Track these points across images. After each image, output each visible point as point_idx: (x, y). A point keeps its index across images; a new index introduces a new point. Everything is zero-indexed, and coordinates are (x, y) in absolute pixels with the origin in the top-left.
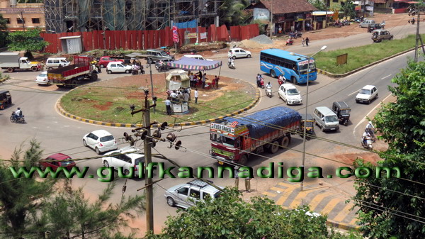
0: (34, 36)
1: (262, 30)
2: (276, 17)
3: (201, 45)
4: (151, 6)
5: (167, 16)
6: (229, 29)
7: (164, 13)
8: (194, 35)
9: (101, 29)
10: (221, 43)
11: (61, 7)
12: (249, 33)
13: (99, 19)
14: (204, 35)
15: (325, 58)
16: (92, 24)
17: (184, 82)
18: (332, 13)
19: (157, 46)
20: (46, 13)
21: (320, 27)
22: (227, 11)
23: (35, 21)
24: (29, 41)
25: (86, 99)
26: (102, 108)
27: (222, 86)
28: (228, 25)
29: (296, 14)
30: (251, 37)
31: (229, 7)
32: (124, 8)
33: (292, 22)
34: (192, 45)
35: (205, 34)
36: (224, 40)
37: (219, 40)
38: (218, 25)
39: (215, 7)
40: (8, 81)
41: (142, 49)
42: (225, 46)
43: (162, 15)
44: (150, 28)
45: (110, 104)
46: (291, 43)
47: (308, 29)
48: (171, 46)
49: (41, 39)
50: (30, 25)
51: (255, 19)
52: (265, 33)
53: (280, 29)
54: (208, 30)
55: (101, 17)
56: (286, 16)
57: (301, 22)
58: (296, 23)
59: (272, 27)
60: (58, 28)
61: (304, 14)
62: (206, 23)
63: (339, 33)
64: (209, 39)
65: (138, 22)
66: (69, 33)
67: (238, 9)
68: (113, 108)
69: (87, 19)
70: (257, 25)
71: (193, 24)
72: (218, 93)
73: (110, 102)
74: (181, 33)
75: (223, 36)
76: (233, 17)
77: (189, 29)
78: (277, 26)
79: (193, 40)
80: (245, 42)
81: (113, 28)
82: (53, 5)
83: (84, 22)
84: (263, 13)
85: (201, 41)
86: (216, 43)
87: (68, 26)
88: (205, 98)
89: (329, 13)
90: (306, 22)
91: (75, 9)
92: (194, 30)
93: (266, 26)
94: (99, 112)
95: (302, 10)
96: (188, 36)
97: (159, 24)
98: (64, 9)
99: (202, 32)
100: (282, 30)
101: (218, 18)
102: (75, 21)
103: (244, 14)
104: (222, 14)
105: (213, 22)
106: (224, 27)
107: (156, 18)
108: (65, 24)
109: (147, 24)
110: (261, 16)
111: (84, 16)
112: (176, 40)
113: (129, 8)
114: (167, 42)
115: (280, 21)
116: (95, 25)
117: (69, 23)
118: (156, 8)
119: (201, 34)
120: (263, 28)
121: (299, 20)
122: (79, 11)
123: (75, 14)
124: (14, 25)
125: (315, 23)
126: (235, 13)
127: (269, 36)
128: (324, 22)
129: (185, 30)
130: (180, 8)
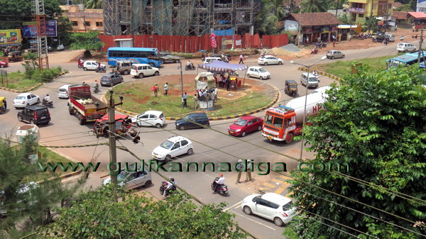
0: (92, 37)
1: (291, 40)
2: (304, 29)
3: (236, 50)
4: (195, 15)
5: (207, 24)
6: (261, 37)
7: (204, 22)
8: (231, 42)
9: (150, 34)
10: (254, 49)
11: (117, 14)
12: (278, 42)
13: (149, 25)
14: (239, 42)
15: (342, 67)
16: (143, 28)
17: (210, 82)
18: (356, 26)
19: (198, 50)
20: (105, 18)
21: (344, 38)
22: (262, 22)
23: (98, 24)
24: (88, 41)
25: (128, 93)
26: (140, 101)
27: (247, 87)
28: (261, 34)
29: (322, 27)
30: (280, 45)
31: (264, 18)
32: (170, 15)
33: (318, 34)
34: (228, 50)
35: (240, 41)
36: (256, 47)
37: (252, 47)
38: (252, 34)
39: (251, 18)
40: (67, 75)
41: (184, 52)
42: (257, 52)
43: (203, 23)
44: (193, 34)
45: (147, 98)
46: (315, 52)
48: (210, 50)
49: (98, 40)
50: (94, 27)
51: (286, 30)
52: (294, 43)
53: (308, 39)
54: (243, 37)
55: (151, 23)
56: (313, 28)
57: (327, 34)
58: (322, 35)
59: (300, 37)
60: (114, 31)
61: (330, 27)
62: (242, 32)
63: (360, 44)
64: (243, 46)
65: (182, 29)
66: (124, 35)
67: (272, 21)
68: (149, 102)
69: (139, 24)
70: (286, 35)
71: (231, 32)
72: (242, 94)
73: (148, 97)
74: (219, 39)
75: (256, 44)
76: (267, 28)
77: (226, 37)
78: (305, 36)
79: (229, 46)
80: (275, 50)
81: (160, 33)
82: (110, 11)
83: (136, 27)
84: (293, 25)
85: (236, 47)
86: (249, 50)
87: (123, 30)
88: (230, 97)
89: (353, 26)
90: (331, 34)
91: (129, 16)
92: (230, 38)
93: (295, 36)
94: (137, 105)
95: (329, 23)
96: (225, 43)
97: (201, 31)
98: (120, 15)
99: (238, 39)
100: (310, 40)
101: (253, 27)
102: (129, 26)
103: (278, 25)
104: (257, 24)
105: (248, 31)
106: (257, 35)
107: (198, 26)
108: (120, 28)
109: (190, 30)
110: (291, 27)
111: (136, 21)
112: (215, 46)
113: (175, 16)
114: (206, 46)
115: (308, 32)
116: (146, 30)
117: (124, 28)
118: (198, 17)
119: (237, 42)
120: (292, 38)
121: (325, 32)
122: (133, 18)
123: (129, 20)
124: (81, 27)
125: (340, 35)
126: (269, 24)
127: (297, 45)
129: (222, 37)
130: (220, 18)
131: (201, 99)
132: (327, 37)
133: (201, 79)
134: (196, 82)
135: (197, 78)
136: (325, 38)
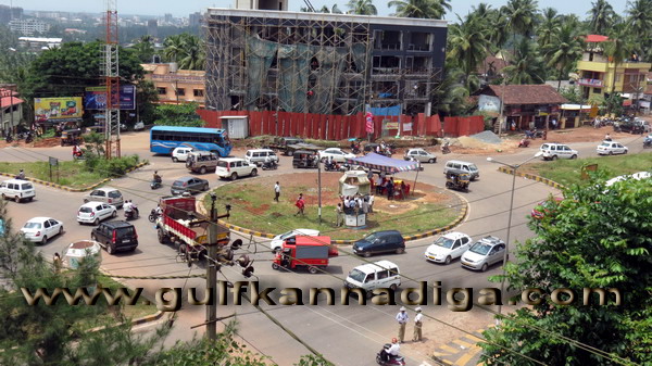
0: (187, 112)
1: (489, 125)
2: (508, 108)
3: (403, 138)
4: (342, 84)
5: (361, 98)
6: (442, 120)
7: (356, 94)
8: (395, 125)
9: (274, 110)
10: (431, 138)
11: (226, 78)
12: (468, 128)
13: (273, 96)
14: (408, 127)
15: (566, 169)
16: (264, 101)
17: (363, 186)
18: (589, 107)
19: (345, 137)
20: (207, 84)
21: (570, 125)
22: (444, 97)
23: (196, 93)
24: (181, 118)
25: (237, 198)
26: (255, 211)
27: (419, 195)
28: (443, 115)
29: (537, 106)
30: (471, 133)
31: (448, 91)
32: (306, 83)
33: (531, 117)
34: (391, 138)
35: (410, 124)
36: (435, 134)
37: (428, 134)
38: (429, 114)
39: (427, 90)
40: (146, 167)
41: (324, 138)
42: (435, 142)
43: (354, 96)
44: (338, 112)
45: (266, 207)
46: (526, 145)
47: (552, 127)
48: (363, 136)
49: (195, 117)
50: (190, 97)
51: (480, 109)
52: (492, 129)
53: (514, 125)
54: (414, 120)
55: (276, 94)
56: (523, 107)
57: (544, 117)
58: (536, 118)
59: (502, 121)
60: (220, 104)
61: (548, 107)
62: (413, 111)
63: (596, 135)
64: (414, 132)
65: (323, 103)
66: (235, 111)
67: (460, 95)
68: (268, 214)
69: (258, 94)
70: (481, 117)
71: (397, 111)
72: (411, 205)
73: (267, 205)
74: (378, 121)
75: (434, 129)
76: (451, 106)
77: (389, 117)
78: (509, 120)
79: (393, 132)
80: (463, 140)
81: (289, 109)
82: (216, 74)
83: (254, 100)
84: (491, 103)
85: (404, 133)
86: (423, 138)
87: (234, 102)
88: (393, 210)
89: (584, 107)
90: (550, 117)
91: (243, 82)
92: (395, 119)
93: (495, 120)
94: (249, 217)
95: (547, 101)
96: (387, 126)
97: (351, 107)
98: (230, 80)
99: (407, 122)
100: (517, 126)
101: (430, 104)
102: (243, 97)
103: (468, 101)
104: (436, 100)
105: (423, 110)
106: (436, 117)
107: (347, 100)
108: (230, 99)
109: (334, 106)
110: (489, 106)
111: (253, 89)
112: (370, 128)
113: (313, 84)
114: (359, 128)
115: (514, 113)
116: (267, 104)
117: (235, 99)
118: (348, 87)
119: (405, 125)
120: (490, 122)
121: (541, 113)
122: (249, 85)
123: (243, 88)
124: (172, 96)
125: (564, 120)
126: (456, 100)
127: (497, 133)
128: (577, 120)
129: (383, 117)
130: (380, 89)
131: (348, 210)
132: (544, 123)
133: (348, 180)
134: (341, 185)
135: (343, 179)
136: (540, 124)
